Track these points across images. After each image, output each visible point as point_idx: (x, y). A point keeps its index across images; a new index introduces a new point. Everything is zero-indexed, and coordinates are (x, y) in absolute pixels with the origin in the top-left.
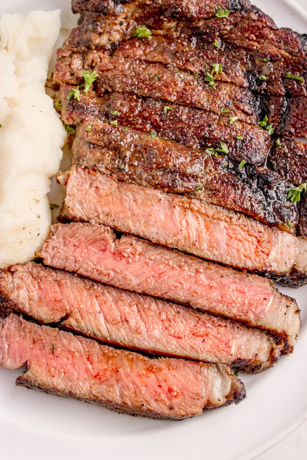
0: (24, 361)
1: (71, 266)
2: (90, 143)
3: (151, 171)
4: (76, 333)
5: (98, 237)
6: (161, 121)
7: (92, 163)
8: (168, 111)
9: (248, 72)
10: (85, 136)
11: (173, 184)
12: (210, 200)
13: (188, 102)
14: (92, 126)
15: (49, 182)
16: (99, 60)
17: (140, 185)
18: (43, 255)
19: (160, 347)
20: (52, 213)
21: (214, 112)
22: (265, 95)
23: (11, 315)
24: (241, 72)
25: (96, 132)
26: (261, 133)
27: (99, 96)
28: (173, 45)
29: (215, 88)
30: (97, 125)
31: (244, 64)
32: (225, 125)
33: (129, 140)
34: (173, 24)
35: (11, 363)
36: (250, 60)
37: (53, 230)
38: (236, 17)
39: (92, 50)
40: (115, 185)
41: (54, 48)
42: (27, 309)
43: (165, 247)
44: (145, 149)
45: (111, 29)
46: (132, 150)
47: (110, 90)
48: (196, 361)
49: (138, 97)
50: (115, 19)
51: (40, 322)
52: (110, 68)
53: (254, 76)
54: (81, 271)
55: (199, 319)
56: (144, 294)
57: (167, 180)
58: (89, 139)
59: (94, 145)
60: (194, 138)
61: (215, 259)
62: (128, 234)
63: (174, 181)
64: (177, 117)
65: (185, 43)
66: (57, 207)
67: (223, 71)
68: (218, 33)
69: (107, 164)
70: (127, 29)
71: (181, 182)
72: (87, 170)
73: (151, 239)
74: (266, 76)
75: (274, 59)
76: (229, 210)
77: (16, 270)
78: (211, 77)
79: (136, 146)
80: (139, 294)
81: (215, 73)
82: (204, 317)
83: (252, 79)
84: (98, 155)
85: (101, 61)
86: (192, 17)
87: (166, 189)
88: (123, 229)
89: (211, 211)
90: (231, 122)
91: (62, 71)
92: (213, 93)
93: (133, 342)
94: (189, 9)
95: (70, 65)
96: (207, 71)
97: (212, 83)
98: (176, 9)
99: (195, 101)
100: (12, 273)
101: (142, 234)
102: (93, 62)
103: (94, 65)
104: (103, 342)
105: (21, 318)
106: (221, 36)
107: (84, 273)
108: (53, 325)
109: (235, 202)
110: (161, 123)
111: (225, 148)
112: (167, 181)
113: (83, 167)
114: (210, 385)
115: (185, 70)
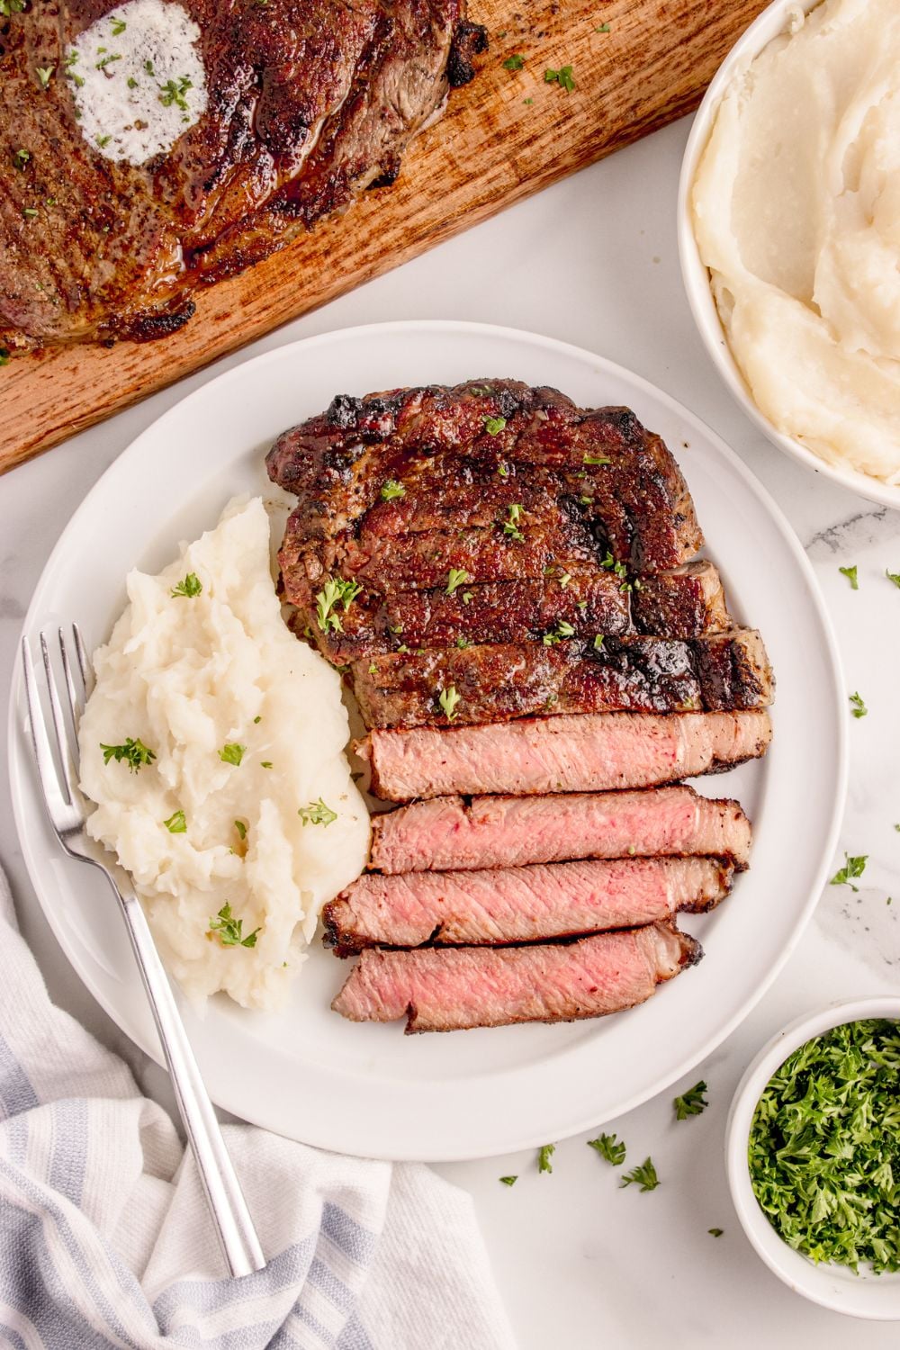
0: (407, 1004)
1: (421, 863)
2: (382, 689)
3: (479, 699)
4: (459, 946)
5: (442, 815)
6: (465, 617)
7: (395, 717)
8: (470, 600)
9: (561, 497)
10: (371, 680)
11: (515, 708)
12: (572, 710)
13: (493, 577)
14: (376, 664)
15: (344, 757)
16: (345, 554)
17: (471, 724)
18: (379, 864)
19: (575, 926)
20: (358, 787)
21: (534, 578)
22: (598, 522)
23: (364, 952)
24: (551, 503)
25: (384, 671)
26: (609, 582)
27: (365, 608)
28: (441, 493)
29: (524, 542)
30: (382, 661)
31: (552, 488)
32: (555, 592)
33: (433, 666)
34: (430, 462)
35: (392, 1011)
36: (558, 479)
37: (378, 826)
38: (518, 424)
39: (328, 541)
40: (438, 737)
41: (271, 553)
42: (384, 939)
43: (537, 795)
44: (460, 671)
45: (346, 505)
46: (442, 678)
47: (377, 595)
48: (626, 929)
49: (421, 592)
50: (346, 490)
51: (407, 948)
52: (365, 561)
53: (574, 502)
54: (436, 866)
55: (613, 871)
56: (529, 865)
57: (506, 704)
58: (378, 683)
59: (388, 688)
60: (520, 628)
61: (606, 787)
62: (481, 796)
63: (515, 702)
64: (486, 605)
65: (457, 483)
66: (362, 775)
67: (526, 510)
68: (499, 456)
69: (417, 711)
70: (367, 494)
71: (524, 700)
72: (393, 731)
73: (511, 791)
74: (589, 497)
75: (592, 470)
76: (601, 714)
77: (350, 894)
78: (513, 527)
79: (445, 671)
80: (523, 867)
81: (515, 520)
82: (620, 865)
83: (571, 507)
84: (400, 702)
85: (348, 554)
86: (455, 446)
87: (509, 717)
88: (470, 791)
89: (579, 723)
90: (563, 586)
91: (299, 590)
92: (523, 550)
93: (535, 931)
94: (446, 438)
95: (306, 575)
96: (504, 520)
97: (517, 535)
98: (427, 444)
99: (503, 572)
100: (346, 900)
101: (497, 790)
102: (336, 559)
103: (340, 563)
104: (498, 945)
105: (379, 951)
106: (506, 456)
107: (441, 867)
108: (425, 945)
109: (606, 701)
110: (467, 621)
111: (568, 630)
112: (505, 707)
113: (385, 726)
114: (653, 956)
115: (474, 528)
